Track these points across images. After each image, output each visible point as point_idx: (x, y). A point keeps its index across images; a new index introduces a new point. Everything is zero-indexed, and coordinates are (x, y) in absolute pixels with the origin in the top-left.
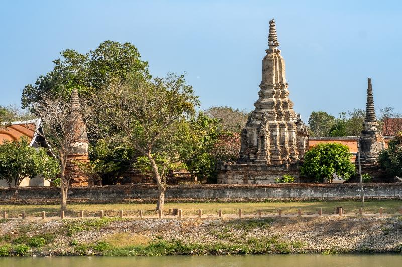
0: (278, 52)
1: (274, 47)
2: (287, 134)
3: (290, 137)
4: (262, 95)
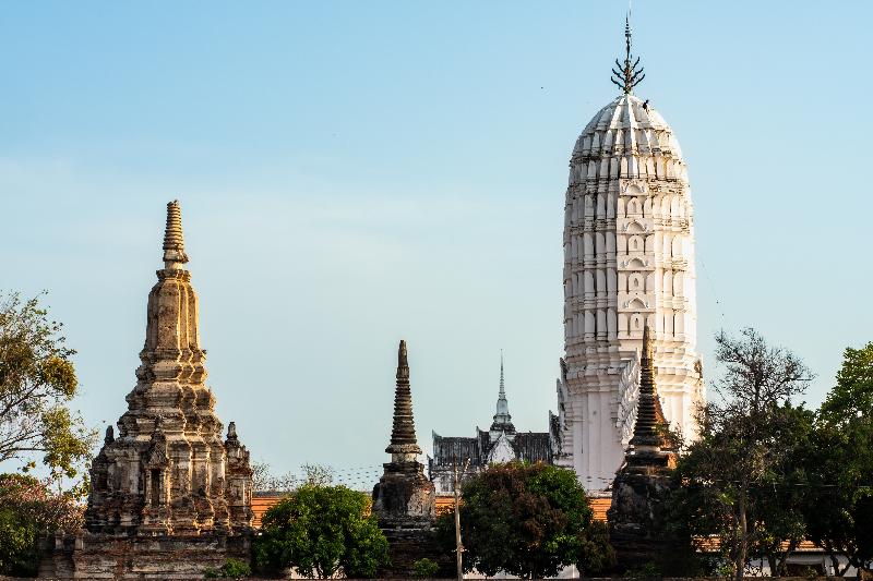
0: (185, 276)
1: (178, 266)
2: (209, 468)
3: (215, 475)
4: (146, 376)
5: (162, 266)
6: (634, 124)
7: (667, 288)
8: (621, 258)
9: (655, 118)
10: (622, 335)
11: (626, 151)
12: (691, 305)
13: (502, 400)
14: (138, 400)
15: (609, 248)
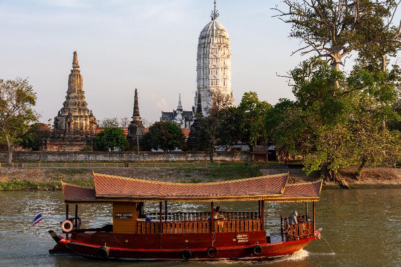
0: (78, 71)
1: (76, 69)
2: (84, 122)
3: (86, 124)
4: (68, 98)
5: (72, 69)
6: (215, 28)
7: (223, 73)
8: (210, 65)
9: (221, 27)
10: (210, 86)
11: (212, 36)
12: (230, 78)
13: (180, 103)
14: (65, 104)
15: (207, 62)
